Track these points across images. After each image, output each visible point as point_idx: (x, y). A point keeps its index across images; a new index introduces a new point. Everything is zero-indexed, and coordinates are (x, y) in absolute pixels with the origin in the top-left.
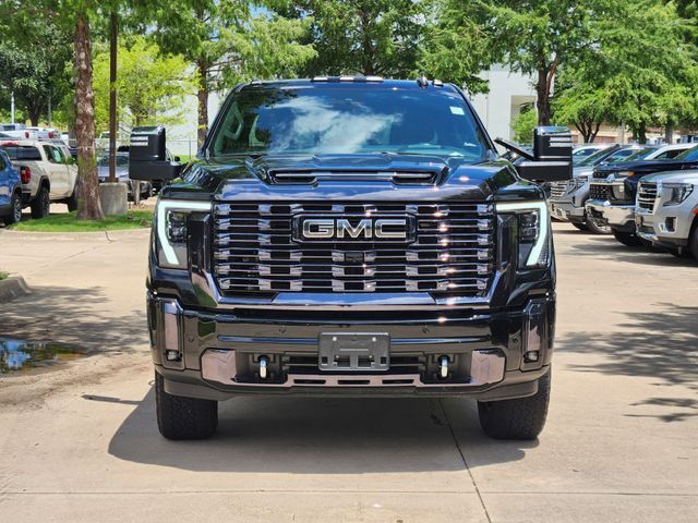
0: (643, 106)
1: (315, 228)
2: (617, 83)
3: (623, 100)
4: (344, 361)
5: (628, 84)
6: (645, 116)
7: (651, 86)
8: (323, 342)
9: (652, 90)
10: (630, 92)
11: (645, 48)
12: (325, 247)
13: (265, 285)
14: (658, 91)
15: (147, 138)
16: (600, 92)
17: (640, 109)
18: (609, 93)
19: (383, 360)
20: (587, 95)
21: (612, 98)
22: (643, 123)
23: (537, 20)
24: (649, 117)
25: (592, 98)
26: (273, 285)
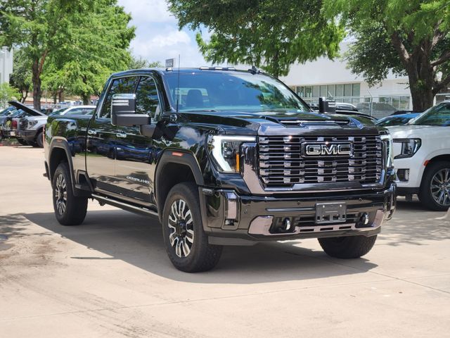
0: (88, 82)
1: (312, 150)
2: (72, 67)
3: (76, 78)
4: (327, 218)
5: (78, 68)
6: (90, 88)
7: (92, 70)
8: (318, 209)
9: (92, 72)
10: (80, 73)
11: (102, 46)
12: (314, 160)
13: (287, 180)
14: (96, 72)
15: (127, 101)
16: (61, 72)
17: (86, 83)
18: (67, 73)
19: (344, 217)
20: (52, 74)
21: (69, 76)
22: (89, 93)
23: (39, 26)
24: (92, 89)
25: (56, 75)
26: (292, 180)
